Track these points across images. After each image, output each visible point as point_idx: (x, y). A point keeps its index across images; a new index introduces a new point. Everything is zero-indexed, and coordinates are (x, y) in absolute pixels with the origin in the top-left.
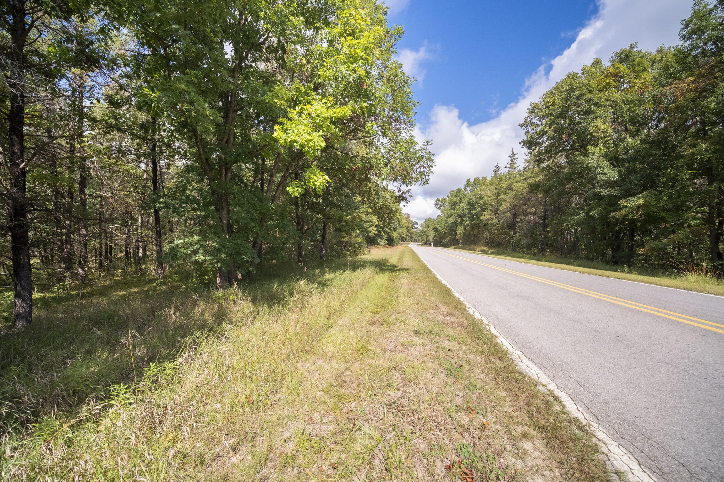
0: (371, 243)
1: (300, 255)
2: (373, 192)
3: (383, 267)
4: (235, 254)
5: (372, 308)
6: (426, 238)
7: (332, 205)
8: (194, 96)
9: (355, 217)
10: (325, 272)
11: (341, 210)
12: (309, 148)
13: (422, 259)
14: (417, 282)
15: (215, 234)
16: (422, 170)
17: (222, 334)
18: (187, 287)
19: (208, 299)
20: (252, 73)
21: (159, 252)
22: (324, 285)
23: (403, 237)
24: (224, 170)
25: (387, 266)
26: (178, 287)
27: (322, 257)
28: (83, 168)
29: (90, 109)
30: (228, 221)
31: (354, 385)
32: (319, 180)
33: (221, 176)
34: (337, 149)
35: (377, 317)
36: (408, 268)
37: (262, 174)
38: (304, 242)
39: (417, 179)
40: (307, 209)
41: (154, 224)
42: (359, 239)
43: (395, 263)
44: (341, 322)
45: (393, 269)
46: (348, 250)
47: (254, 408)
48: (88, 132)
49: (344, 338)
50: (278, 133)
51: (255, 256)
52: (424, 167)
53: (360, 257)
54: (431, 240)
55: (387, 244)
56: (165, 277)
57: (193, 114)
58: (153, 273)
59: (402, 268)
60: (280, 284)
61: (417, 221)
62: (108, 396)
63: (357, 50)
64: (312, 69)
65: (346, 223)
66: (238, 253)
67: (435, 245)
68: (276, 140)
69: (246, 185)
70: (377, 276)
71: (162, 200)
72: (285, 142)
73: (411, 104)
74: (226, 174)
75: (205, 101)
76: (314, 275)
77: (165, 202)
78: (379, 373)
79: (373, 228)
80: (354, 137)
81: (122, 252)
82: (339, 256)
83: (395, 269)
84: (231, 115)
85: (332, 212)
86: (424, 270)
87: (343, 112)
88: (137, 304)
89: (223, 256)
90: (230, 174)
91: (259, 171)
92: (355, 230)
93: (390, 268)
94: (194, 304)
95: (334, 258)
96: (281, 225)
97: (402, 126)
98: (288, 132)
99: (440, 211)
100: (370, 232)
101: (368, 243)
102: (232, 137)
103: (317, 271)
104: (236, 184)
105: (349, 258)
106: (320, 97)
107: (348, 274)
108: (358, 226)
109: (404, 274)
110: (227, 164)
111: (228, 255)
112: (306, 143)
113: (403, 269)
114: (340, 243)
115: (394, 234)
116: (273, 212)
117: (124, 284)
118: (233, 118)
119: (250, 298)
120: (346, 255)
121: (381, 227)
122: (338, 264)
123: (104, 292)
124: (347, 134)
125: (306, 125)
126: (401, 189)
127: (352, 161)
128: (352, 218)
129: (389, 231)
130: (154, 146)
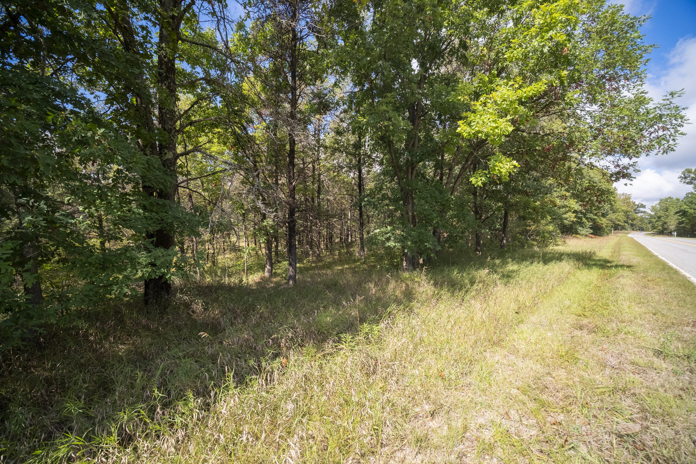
0: (567, 232)
1: (478, 243)
2: (573, 171)
3: (588, 262)
4: (419, 241)
5: (575, 308)
6: (663, 226)
7: (515, 191)
8: (392, 114)
9: (546, 202)
10: (507, 263)
11: (527, 195)
12: (494, 135)
13: (656, 254)
14: (651, 285)
15: (403, 224)
16: (661, 133)
17: (411, 310)
18: (382, 267)
19: (398, 279)
20: (435, 79)
21: (362, 239)
22: (508, 276)
23: (619, 225)
24: (410, 170)
25: (594, 260)
26: (375, 266)
27: (502, 247)
28: (319, 180)
29: (324, 140)
30: (413, 213)
31: (560, 395)
32: (506, 166)
33: (408, 176)
34: (523, 131)
35: (585, 321)
36: (632, 264)
37: (442, 169)
38: (483, 231)
39: (649, 148)
40: (486, 198)
41: (358, 217)
42: (551, 228)
43: (607, 258)
44: (534, 318)
45: (604, 264)
46: (534, 240)
47: (446, 383)
48: (323, 156)
49: (540, 338)
50: (463, 128)
51: (436, 243)
52: (664, 129)
53: (551, 248)
54: (672, 227)
55: (591, 234)
56: (365, 258)
57: (391, 127)
58: (357, 255)
59: (620, 263)
60: (461, 271)
61: (644, 203)
62: (339, 341)
63: (554, 15)
64: (497, 55)
65: (534, 210)
66: (422, 241)
67: (679, 235)
68: (459, 135)
69: (428, 180)
70: (579, 272)
71: (366, 199)
72: (469, 135)
73: (639, 52)
74: (412, 173)
75: (399, 116)
76: (494, 265)
77: (368, 201)
78: (598, 391)
79: (570, 214)
80: (548, 113)
81: (338, 238)
82: (524, 246)
83: (609, 265)
84: (417, 122)
85: (514, 199)
86: (664, 269)
87: (536, 89)
88: (349, 276)
89: (409, 243)
90: (415, 172)
91: (439, 166)
92: (546, 217)
93: (599, 263)
94: (388, 282)
95: (517, 249)
96: (461, 215)
97: (622, 83)
98: (472, 124)
99: (692, 186)
100: (566, 219)
101: (563, 233)
102: (417, 140)
103: (497, 262)
104: (421, 180)
105: (536, 249)
106: (505, 81)
107: (538, 268)
108: (549, 213)
109: (626, 272)
110: (413, 164)
111: (413, 242)
112: (491, 132)
113: (622, 266)
114: (525, 232)
115: (604, 221)
116: (453, 202)
117: (341, 262)
118: (418, 124)
119: (432, 282)
120: (533, 245)
121: (582, 213)
122: (523, 255)
123: (329, 266)
124: (538, 112)
125: (491, 114)
126: (620, 163)
127: (543, 140)
128: (542, 204)
129: (595, 217)
130: (360, 159)
